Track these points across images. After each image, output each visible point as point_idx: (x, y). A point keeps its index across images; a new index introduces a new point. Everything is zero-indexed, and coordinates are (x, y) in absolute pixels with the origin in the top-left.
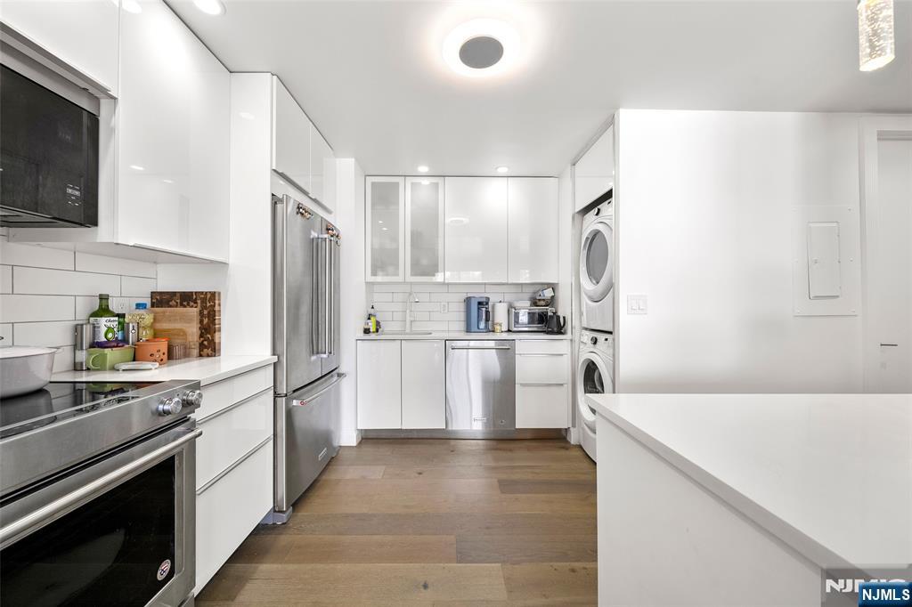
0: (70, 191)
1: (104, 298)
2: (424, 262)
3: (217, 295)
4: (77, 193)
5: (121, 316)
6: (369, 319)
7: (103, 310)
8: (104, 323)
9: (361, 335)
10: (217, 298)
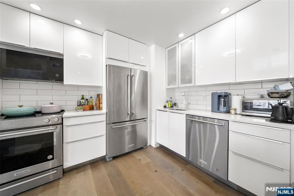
0: (56, 75)
1: (83, 96)
2: (187, 77)
3: (101, 95)
4: (58, 75)
5: (87, 100)
6: (167, 102)
7: (83, 98)
8: (84, 101)
9: (162, 108)
10: (101, 96)
